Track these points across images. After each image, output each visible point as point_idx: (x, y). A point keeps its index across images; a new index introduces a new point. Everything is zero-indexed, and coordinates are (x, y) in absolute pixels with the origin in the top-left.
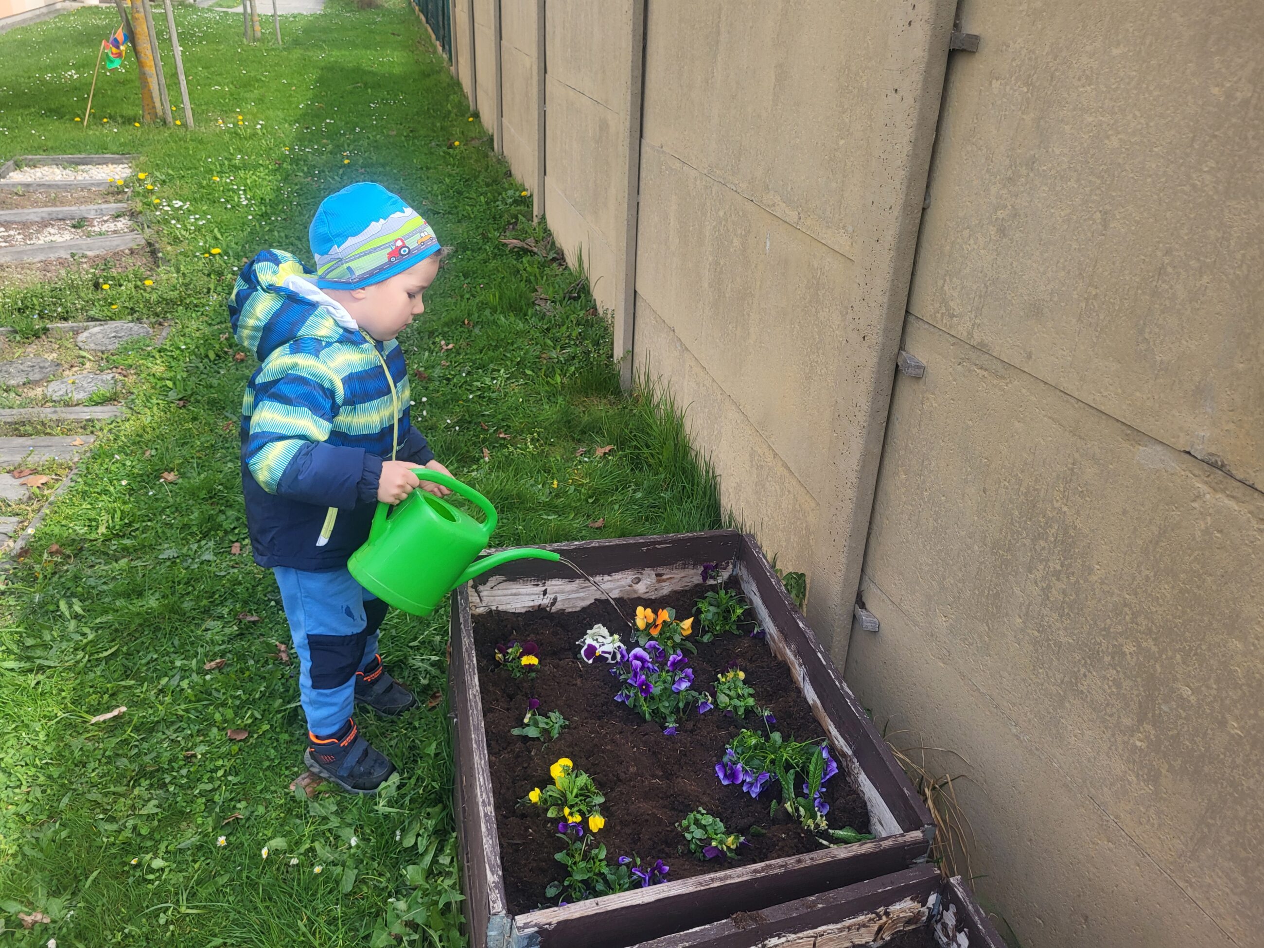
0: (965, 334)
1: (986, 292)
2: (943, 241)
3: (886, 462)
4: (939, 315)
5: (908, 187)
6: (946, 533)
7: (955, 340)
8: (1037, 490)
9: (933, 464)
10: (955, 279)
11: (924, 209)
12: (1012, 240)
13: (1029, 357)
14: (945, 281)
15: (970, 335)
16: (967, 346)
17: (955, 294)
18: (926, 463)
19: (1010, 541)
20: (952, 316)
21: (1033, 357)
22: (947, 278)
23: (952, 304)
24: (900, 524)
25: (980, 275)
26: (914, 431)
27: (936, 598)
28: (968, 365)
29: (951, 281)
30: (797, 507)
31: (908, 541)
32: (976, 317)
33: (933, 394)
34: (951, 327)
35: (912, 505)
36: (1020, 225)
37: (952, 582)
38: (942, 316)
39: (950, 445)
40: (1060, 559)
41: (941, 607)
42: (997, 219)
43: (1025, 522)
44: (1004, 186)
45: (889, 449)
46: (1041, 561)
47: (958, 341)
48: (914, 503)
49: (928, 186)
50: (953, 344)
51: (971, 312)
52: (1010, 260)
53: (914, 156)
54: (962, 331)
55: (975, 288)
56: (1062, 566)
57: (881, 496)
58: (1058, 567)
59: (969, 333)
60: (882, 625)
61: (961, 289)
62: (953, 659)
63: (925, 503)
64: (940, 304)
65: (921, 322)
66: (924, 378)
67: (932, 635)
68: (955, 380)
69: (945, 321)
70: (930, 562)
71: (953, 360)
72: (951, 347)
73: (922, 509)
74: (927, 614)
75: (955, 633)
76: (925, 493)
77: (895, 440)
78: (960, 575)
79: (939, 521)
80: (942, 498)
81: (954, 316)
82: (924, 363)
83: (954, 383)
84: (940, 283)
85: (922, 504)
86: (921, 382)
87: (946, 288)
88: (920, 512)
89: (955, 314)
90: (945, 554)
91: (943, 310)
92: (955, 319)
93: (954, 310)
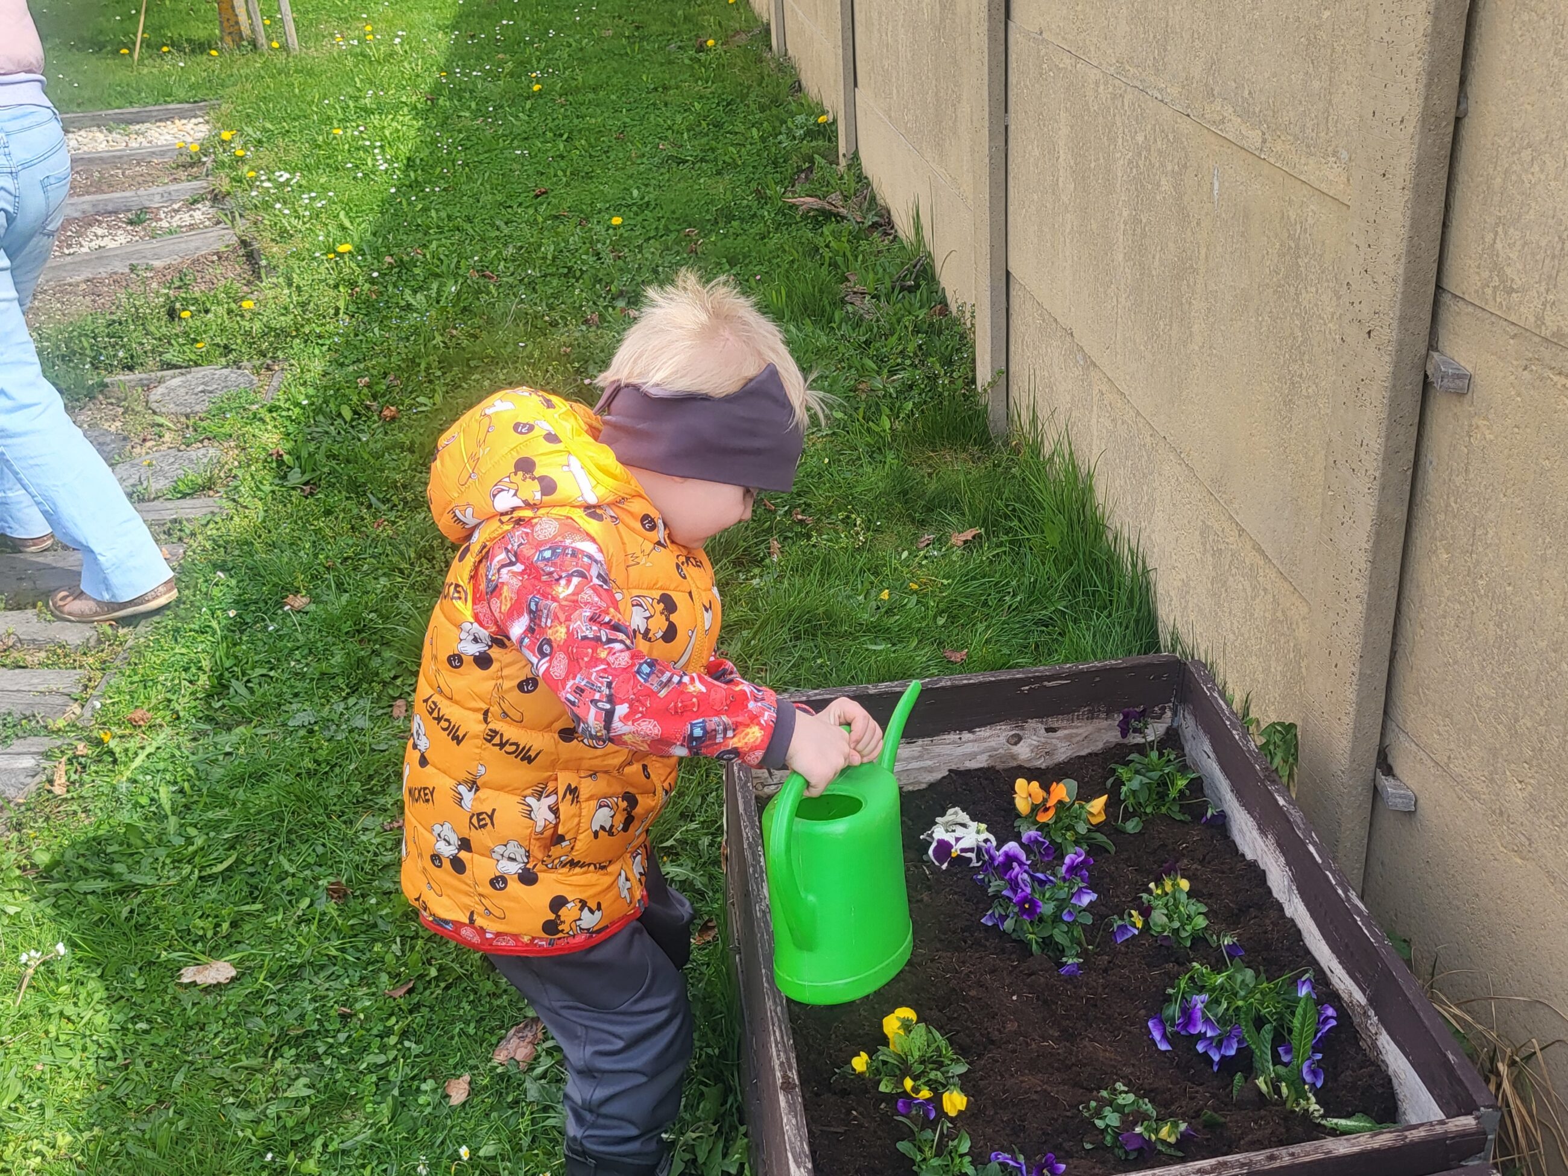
0: (1532, 319)
2: (1491, 171)
3: (1416, 534)
4: (1489, 291)
5: (1428, 86)
6: (1516, 645)
7: (1516, 330)
9: (1491, 533)
10: (1512, 230)
11: (1458, 120)
14: (1496, 233)
15: (1540, 320)
16: (1537, 339)
17: (1514, 254)
18: (1479, 532)
20: (1511, 291)
22: (1500, 230)
23: (1508, 271)
24: (1442, 635)
25: (1551, 222)
26: (1459, 480)
27: (1505, 752)
28: (1540, 369)
29: (1506, 233)
30: (1279, 614)
31: (1456, 662)
32: (1547, 291)
33: (1486, 418)
34: (1509, 309)
35: (1460, 602)
37: (1529, 724)
38: (1494, 292)
39: (1516, 501)
41: (1513, 766)
45: (1419, 513)
47: (1521, 333)
48: (1463, 599)
49: (1463, 81)
50: (1515, 337)
51: (1540, 282)
53: (1436, 34)
54: (1526, 315)
55: (1544, 242)
57: (1411, 592)
59: (1537, 317)
60: (1421, 802)
61: (1523, 247)
62: (1537, 851)
63: (1480, 597)
64: (1490, 272)
65: (1461, 304)
66: (1470, 394)
67: (1501, 814)
68: (1519, 395)
69: (1498, 300)
70: (1492, 693)
71: (1515, 363)
72: (1512, 341)
73: (1477, 608)
74: (1492, 780)
75: (1537, 808)
76: (1480, 582)
77: (1428, 497)
78: (1542, 714)
79: (1505, 627)
80: (1508, 589)
81: (1513, 290)
82: (1470, 369)
83: (1519, 399)
84: (1489, 237)
85: (1477, 599)
86: (1467, 399)
87: (1499, 245)
88: (1473, 613)
89: (1515, 287)
90: (1516, 679)
91: (1496, 281)
92: (1514, 295)
93: (1513, 280)
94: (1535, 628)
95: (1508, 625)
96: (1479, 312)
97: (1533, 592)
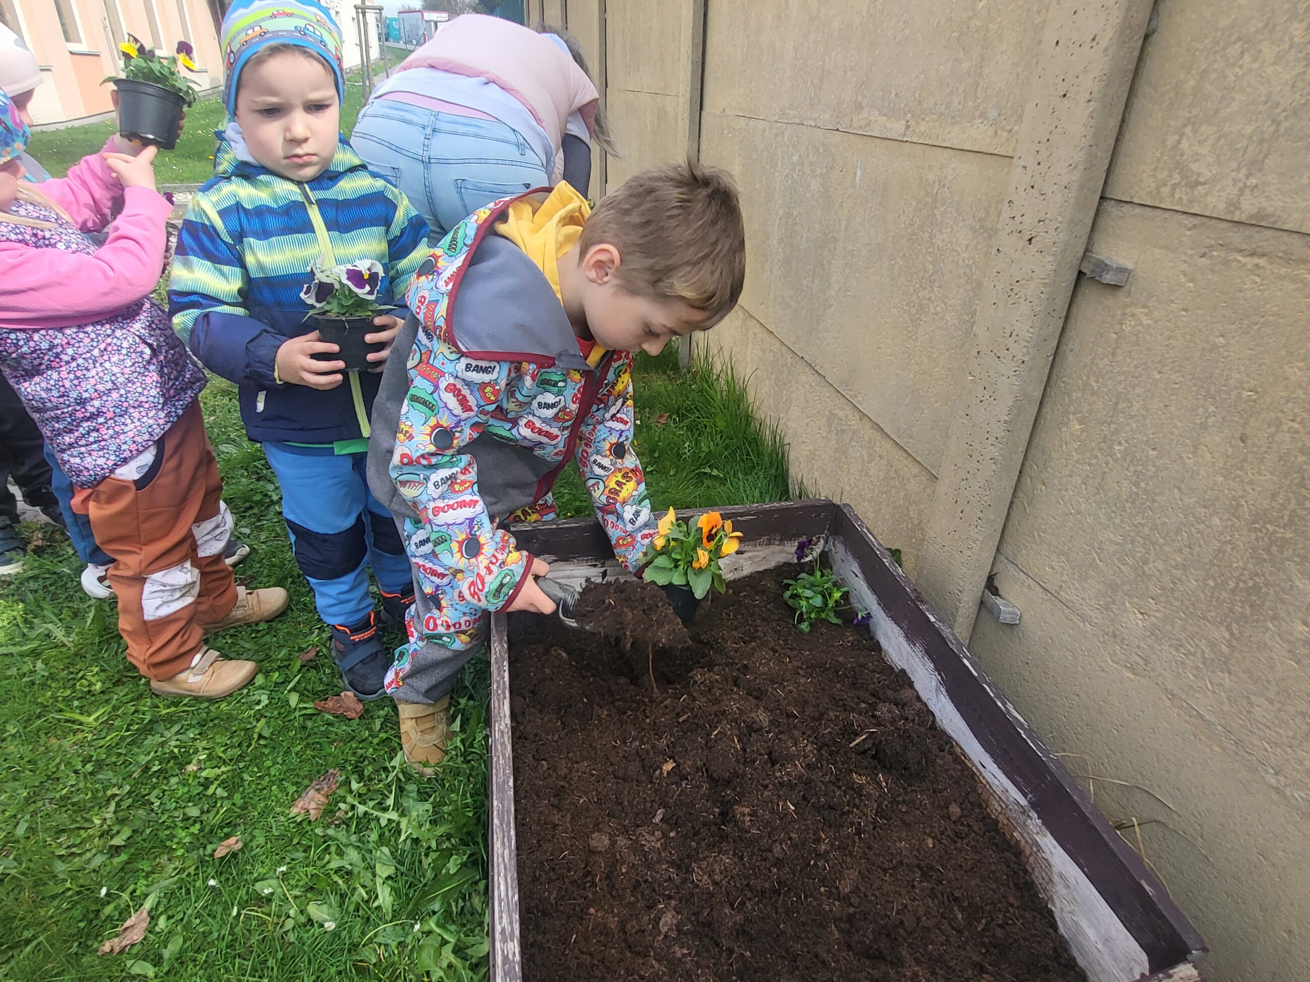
0: (1222, 206)
1: (1276, 131)
3: (1047, 409)
4: (1166, 190)
6: (1154, 501)
7: (1197, 221)
9: (1137, 406)
10: (1204, 127)
11: (1147, 36)
14: (1182, 134)
15: (1234, 205)
16: (1226, 225)
18: (1122, 405)
20: (1195, 185)
23: (1195, 167)
24: (1066, 490)
25: (1264, 108)
26: (1103, 363)
27: (1126, 588)
28: (1223, 254)
29: (1195, 132)
31: (1078, 513)
32: (1248, 177)
33: (1144, 306)
34: (1191, 202)
35: (1090, 465)
37: (1161, 568)
38: (1174, 189)
39: (1173, 376)
41: (1135, 600)
47: (1203, 221)
48: (1094, 461)
50: (1192, 227)
51: (1238, 169)
54: (1215, 204)
59: (1229, 204)
60: (1025, 617)
61: (1218, 140)
62: (1153, 670)
63: (1116, 460)
64: (1170, 171)
65: (1126, 208)
66: (1127, 287)
67: (1115, 636)
68: (1191, 280)
69: (1177, 196)
70: (1119, 539)
71: (1190, 252)
72: (1188, 233)
73: (1111, 469)
74: (1107, 609)
75: (1160, 636)
76: (1117, 448)
77: (1065, 379)
78: (1179, 559)
79: (1143, 485)
80: (1151, 453)
81: (1198, 183)
82: (1130, 265)
83: (1190, 284)
84: (1171, 140)
85: (1111, 462)
86: (1121, 293)
87: (1184, 145)
88: (1105, 473)
89: (1202, 180)
90: (1151, 529)
91: (1177, 178)
92: (1200, 188)
93: (1199, 174)
94: (1183, 486)
95: (1147, 484)
96: (1148, 212)
97: (1184, 455)
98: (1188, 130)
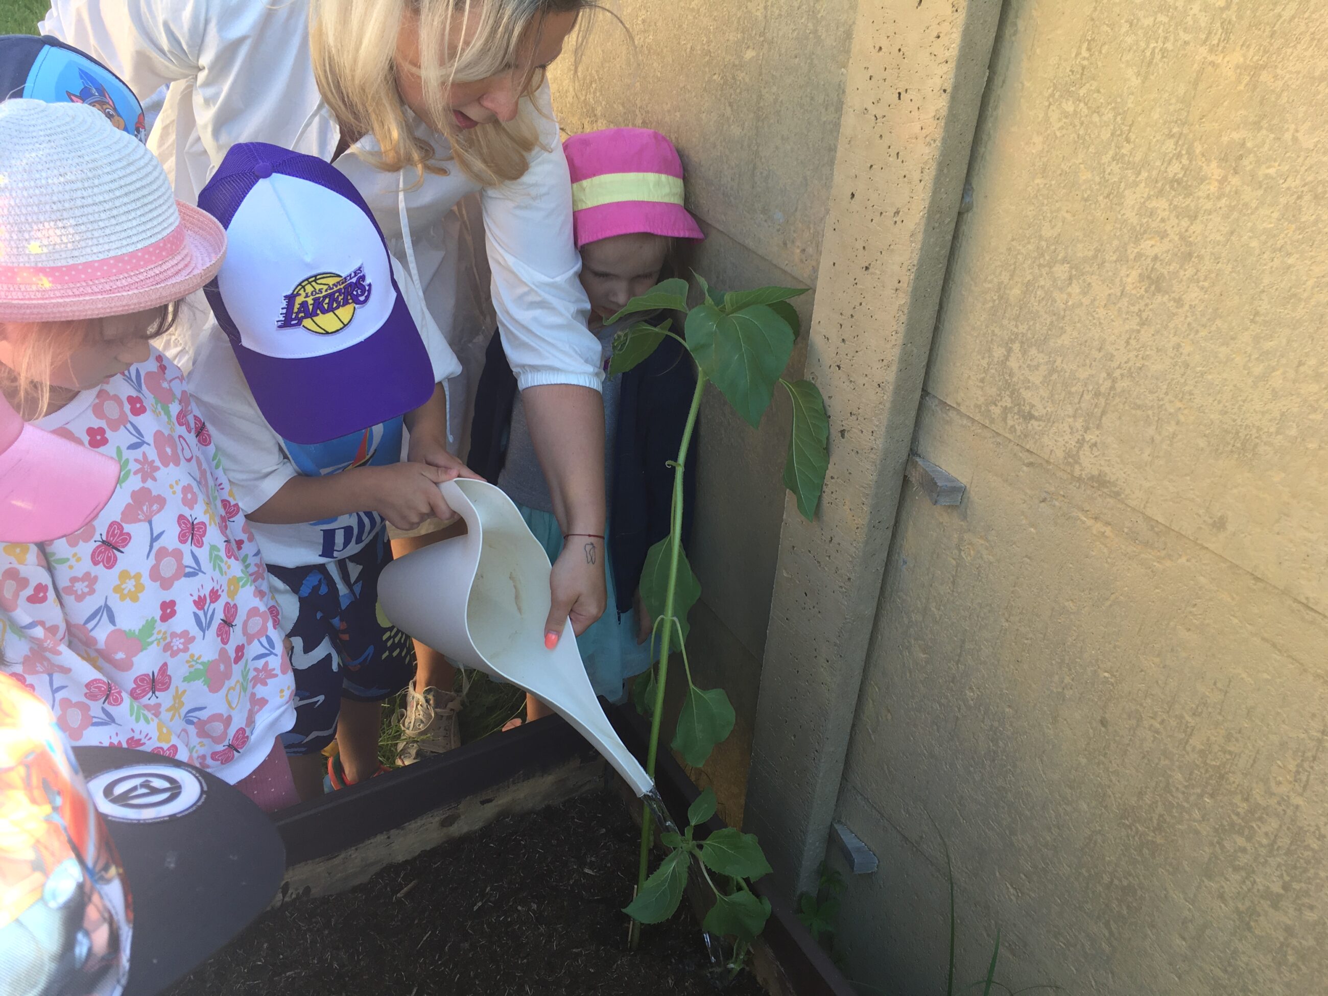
0: (1060, 454)
1: (1112, 388)
4: (996, 411)
6: (1015, 766)
7: (1032, 459)
8: (1230, 753)
9: (987, 651)
10: (1033, 351)
11: (961, 214)
12: (1179, 302)
13: (1220, 524)
14: (1010, 350)
15: (1072, 458)
16: (1064, 475)
17: (1036, 378)
18: (969, 646)
19: (1161, 816)
20: (1029, 417)
21: (1231, 528)
24: (915, 726)
25: (1098, 355)
27: (994, 856)
28: (1065, 507)
29: (1025, 353)
31: (933, 756)
32: (1086, 429)
33: (984, 538)
34: (1026, 435)
35: (940, 704)
36: (1201, 275)
37: (1030, 843)
38: (1004, 413)
39: (1026, 630)
40: (1281, 877)
41: (1006, 872)
42: (1139, 256)
43: (1201, 796)
44: (1160, 193)
46: (1236, 869)
47: (1041, 464)
48: (943, 701)
49: (970, 171)
50: (1030, 464)
51: (1074, 417)
52: (1175, 340)
54: (1052, 448)
55: (1083, 374)
56: (1286, 887)
58: (1277, 888)
59: (1068, 454)
61: (1051, 372)
64: (1000, 390)
66: (962, 509)
68: (1033, 526)
71: (1029, 492)
73: (962, 713)
75: (1037, 919)
77: (900, 593)
82: (964, 480)
83: (1033, 530)
84: (998, 352)
85: (962, 704)
86: (957, 513)
88: (956, 718)
89: (1036, 414)
92: (1035, 423)
93: (1033, 406)
94: (1045, 757)
96: (978, 429)
98: (1016, 346)
